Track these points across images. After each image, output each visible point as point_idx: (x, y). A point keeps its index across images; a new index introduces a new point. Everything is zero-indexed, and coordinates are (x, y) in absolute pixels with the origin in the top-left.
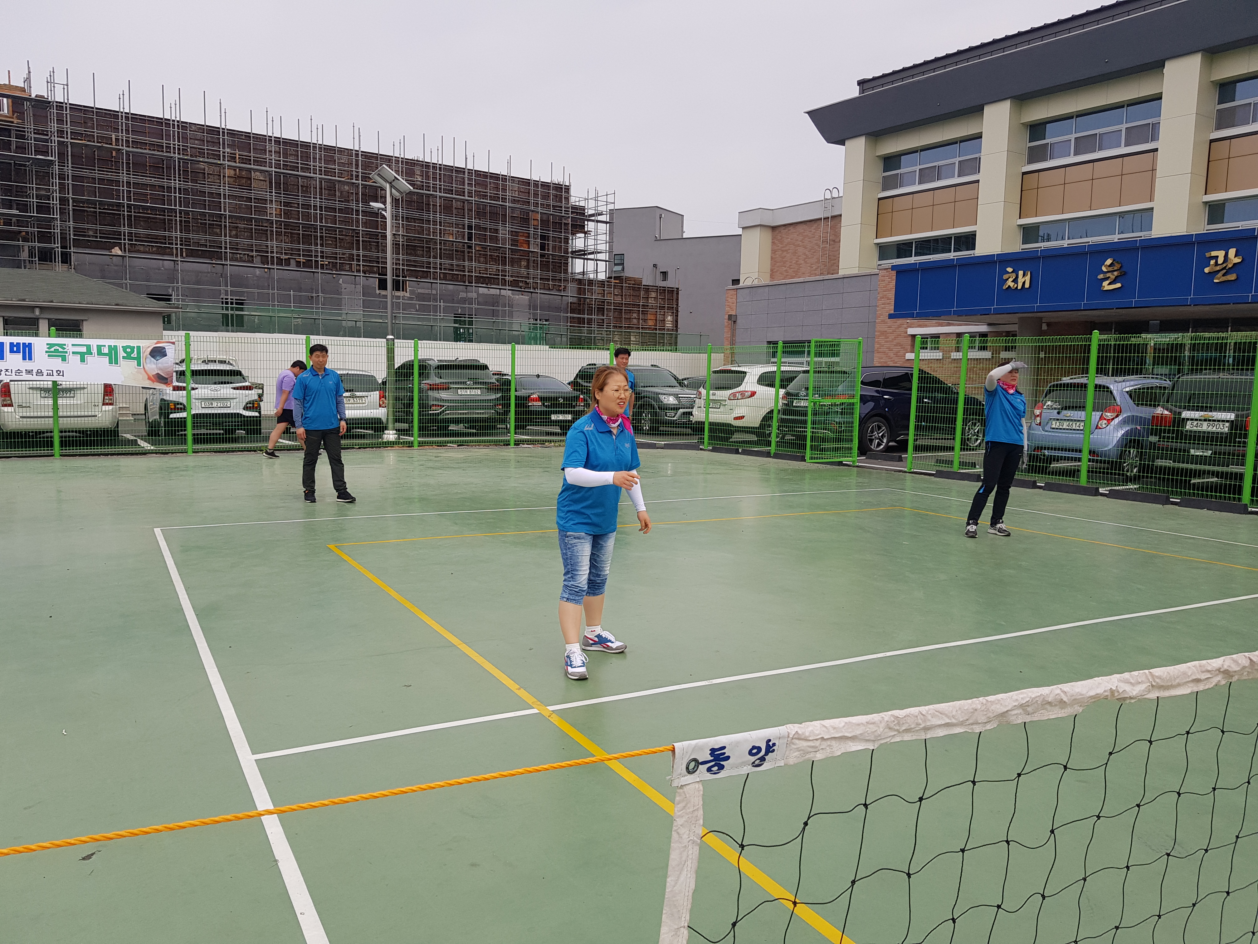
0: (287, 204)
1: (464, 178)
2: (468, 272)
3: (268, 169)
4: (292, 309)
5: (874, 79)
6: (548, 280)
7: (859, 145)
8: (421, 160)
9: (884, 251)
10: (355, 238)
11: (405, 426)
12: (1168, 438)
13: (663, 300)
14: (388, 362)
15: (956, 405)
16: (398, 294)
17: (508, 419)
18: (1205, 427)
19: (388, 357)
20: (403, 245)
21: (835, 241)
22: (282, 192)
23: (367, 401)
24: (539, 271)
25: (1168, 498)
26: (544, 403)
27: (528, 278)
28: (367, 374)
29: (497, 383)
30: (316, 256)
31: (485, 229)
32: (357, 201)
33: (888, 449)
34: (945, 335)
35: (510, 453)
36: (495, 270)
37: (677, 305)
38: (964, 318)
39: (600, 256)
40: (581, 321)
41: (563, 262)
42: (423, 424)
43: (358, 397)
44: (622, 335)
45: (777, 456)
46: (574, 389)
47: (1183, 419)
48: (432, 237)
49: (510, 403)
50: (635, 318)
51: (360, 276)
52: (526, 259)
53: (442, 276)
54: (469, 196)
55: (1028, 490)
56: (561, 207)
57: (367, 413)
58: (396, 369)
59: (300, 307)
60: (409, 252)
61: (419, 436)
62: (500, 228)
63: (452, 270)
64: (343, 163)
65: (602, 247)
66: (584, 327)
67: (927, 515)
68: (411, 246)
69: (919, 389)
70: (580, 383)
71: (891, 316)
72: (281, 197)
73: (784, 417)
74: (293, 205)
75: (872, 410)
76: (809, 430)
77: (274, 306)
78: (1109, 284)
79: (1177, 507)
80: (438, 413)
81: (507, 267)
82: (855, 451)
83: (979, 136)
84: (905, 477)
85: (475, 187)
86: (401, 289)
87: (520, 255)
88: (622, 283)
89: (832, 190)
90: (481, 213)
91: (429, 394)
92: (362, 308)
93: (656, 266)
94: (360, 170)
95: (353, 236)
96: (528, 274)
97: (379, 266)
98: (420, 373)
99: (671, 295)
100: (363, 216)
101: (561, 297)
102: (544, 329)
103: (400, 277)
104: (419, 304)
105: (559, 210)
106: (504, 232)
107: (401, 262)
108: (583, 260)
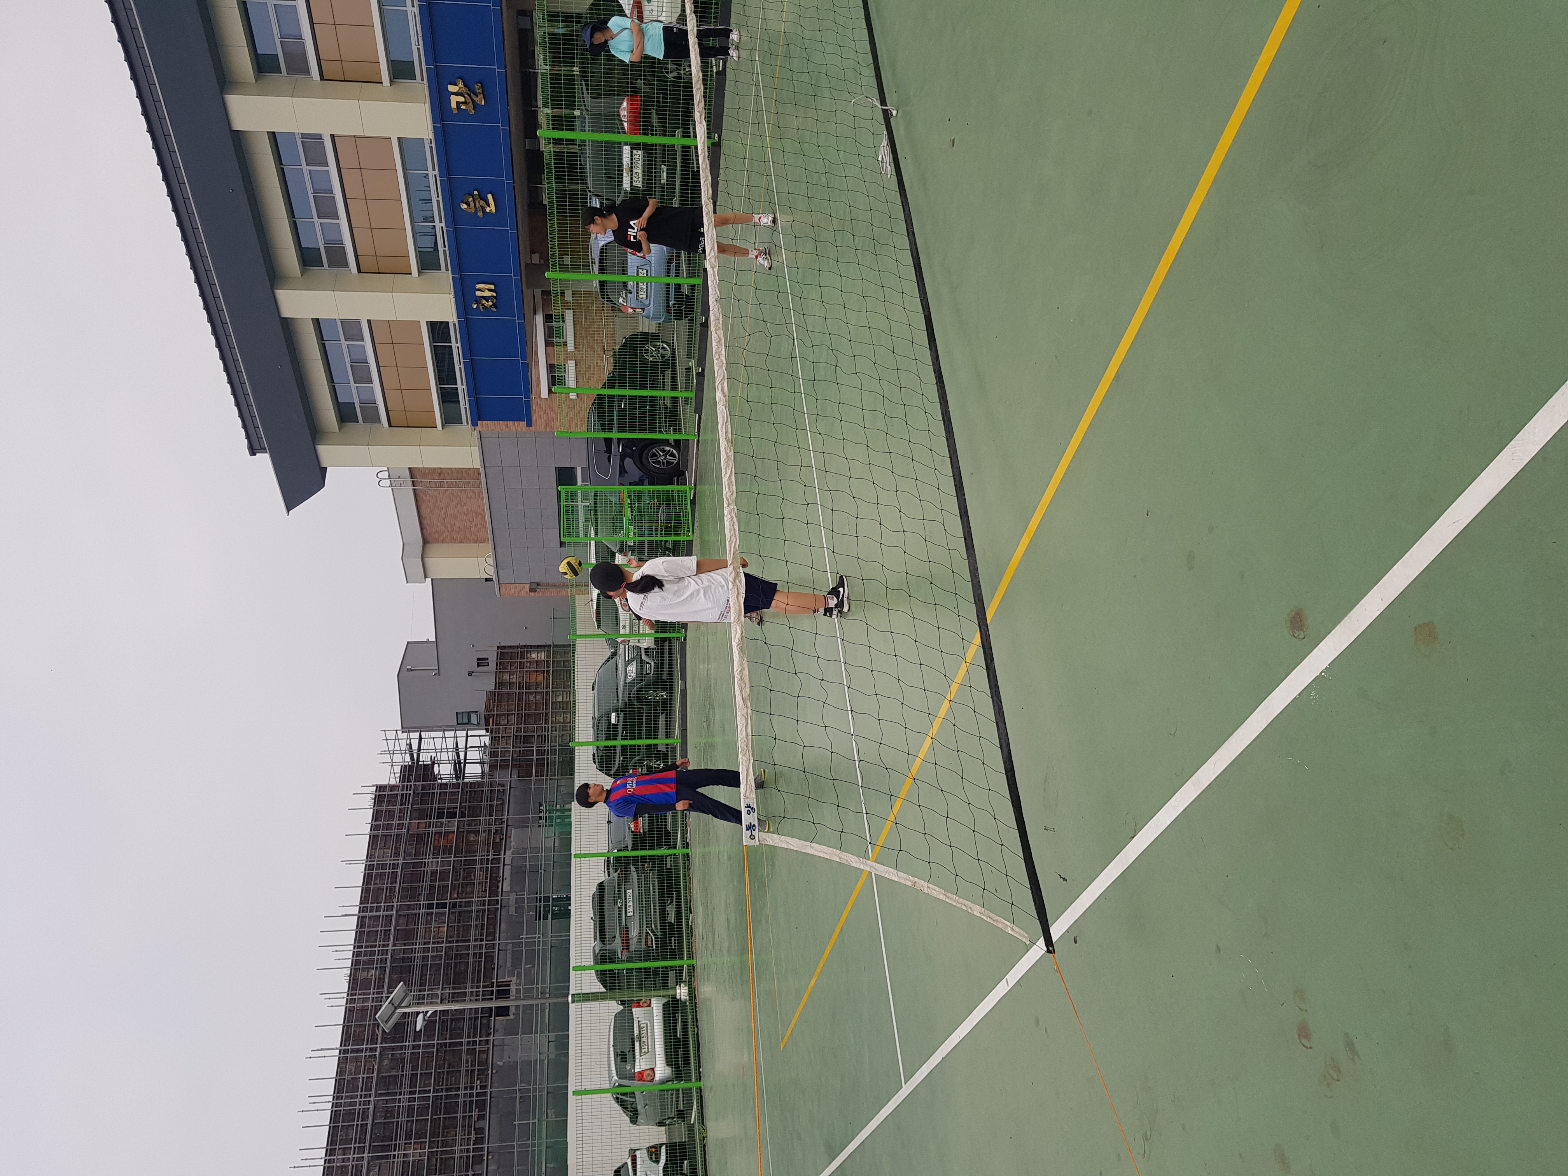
0: (408, 1136)
1: (370, 917)
2: (484, 905)
3: (365, 1162)
4: (536, 1121)
5: (248, 436)
6: (491, 806)
7: (325, 451)
8: (349, 972)
9: (451, 418)
11: (672, 975)
13: (512, 664)
14: (598, 999)
16: (513, 992)
17: (660, 857)
18: (639, 170)
19: (593, 1000)
20: (454, 988)
21: (440, 473)
22: (394, 1142)
23: (644, 1022)
24: (481, 818)
27: (490, 831)
28: (612, 1024)
29: (619, 871)
30: (471, 1095)
31: (432, 887)
32: (401, 1048)
34: (548, 359)
35: (695, 851)
36: (482, 873)
37: (518, 647)
39: (461, 744)
40: (540, 763)
41: (468, 789)
42: (667, 955)
43: (640, 1032)
44: (556, 713)
48: (443, 953)
49: (641, 856)
50: (535, 697)
51: (493, 1040)
52: (467, 835)
53: (490, 938)
54: (392, 910)
55: (710, 331)
56: (402, 795)
57: (658, 1021)
58: (607, 989)
59: (534, 1110)
60: (462, 980)
61: (682, 958)
62: (429, 869)
63: (483, 925)
64: (355, 1068)
65: (450, 741)
66: (548, 759)
68: (454, 977)
71: (529, 424)
72: (399, 1144)
74: (409, 1129)
75: (635, 464)
77: (533, 1145)
78: (488, 205)
80: (655, 938)
81: (477, 858)
82: (679, 488)
83: (317, 322)
84: (703, 444)
85: (381, 903)
86: (508, 988)
87: (463, 843)
88: (494, 715)
89: (379, 480)
90: (411, 893)
91: (634, 950)
92: (533, 1035)
93: (470, 674)
94: (364, 1046)
95: (445, 1051)
96: (485, 831)
97: (481, 1017)
98: (610, 962)
99: (506, 655)
100: (420, 1041)
101: (512, 789)
102: (551, 808)
103: (493, 990)
104: (526, 964)
105: (406, 798)
106: (434, 864)
107: (475, 990)
108: (467, 765)
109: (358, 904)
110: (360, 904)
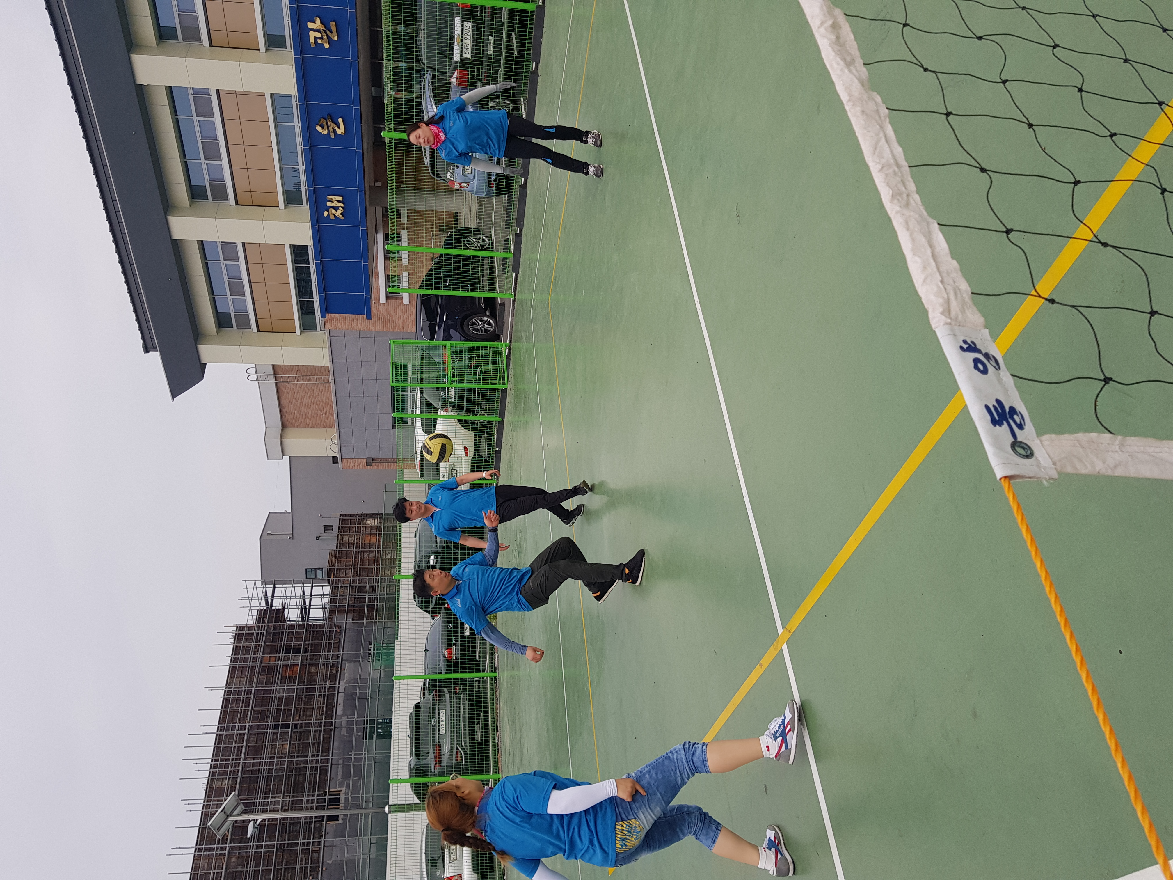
1: (226, 735)
2: (321, 726)
5: (143, 337)
6: (330, 644)
7: (205, 351)
8: (206, 781)
9: (308, 326)
10: (286, 848)
12: (478, 72)
13: (351, 528)
14: (412, 810)
15: (452, 255)
16: (342, 802)
17: (470, 680)
18: (468, 41)
19: (408, 811)
20: (293, 797)
21: (298, 369)
24: (321, 654)
25: (532, 72)
26: (454, 644)
27: (328, 664)
28: (425, 833)
29: (434, 693)
31: (278, 711)
32: (247, 848)
33: (493, 315)
34: (386, 271)
35: (503, 676)
36: (320, 699)
37: (356, 515)
38: (370, 254)
39: (307, 592)
40: (371, 609)
41: (312, 629)
42: (476, 770)
44: (385, 568)
45: (502, 415)
46: (439, 613)
47: (461, 59)
48: (285, 767)
49: (454, 679)
50: (369, 555)
51: (324, 841)
52: (309, 667)
53: (325, 754)
54: (245, 730)
55: (528, 192)
56: (258, 634)
58: (421, 801)
60: (300, 790)
61: (488, 773)
62: (277, 695)
63: (319, 743)
64: (208, 865)
65: (298, 590)
66: (377, 605)
67: (555, 277)
68: (294, 788)
69: (437, 288)
70: (433, 608)
71: (369, 317)
73: (465, 409)
75: (457, 331)
76: (477, 386)
78: (339, 128)
79: (540, 64)
80: (465, 754)
81: (316, 686)
82: (496, 344)
83: (201, 244)
84: (519, 299)
85: (236, 723)
86: (338, 797)
87: (305, 674)
88: (335, 569)
89: (248, 375)
90: (262, 716)
91: (445, 764)
92: (358, 838)
93: (318, 538)
94: (215, 846)
95: (283, 850)
96: (324, 664)
97: (315, 821)
98: (423, 776)
99: (346, 521)
100: (263, 842)
101: (347, 630)
102: (379, 645)
103: (325, 799)
104: (353, 777)
105: (260, 636)
106: (281, 691)
107: (311, 798)
108: (311, 610)
109: (217, 724)
110: (219, 724)
